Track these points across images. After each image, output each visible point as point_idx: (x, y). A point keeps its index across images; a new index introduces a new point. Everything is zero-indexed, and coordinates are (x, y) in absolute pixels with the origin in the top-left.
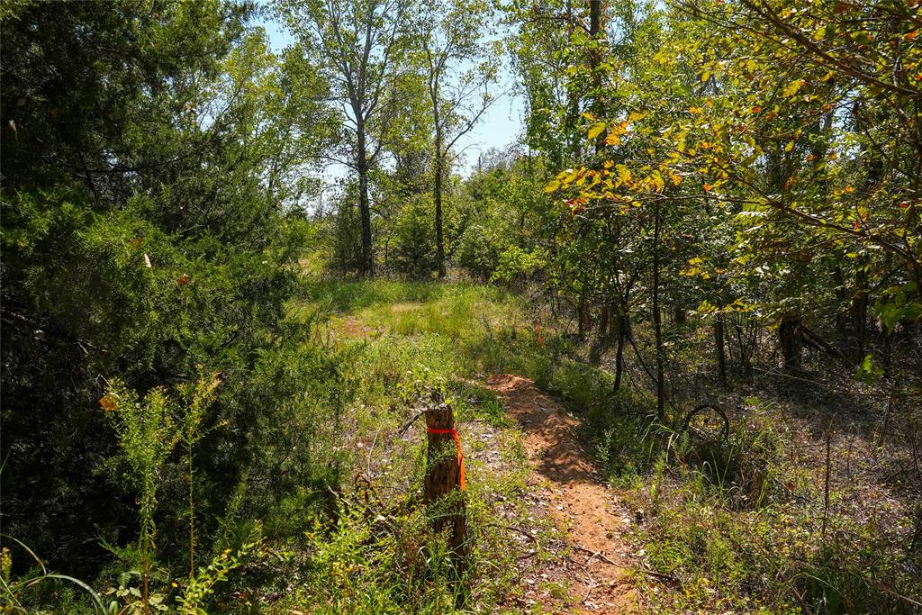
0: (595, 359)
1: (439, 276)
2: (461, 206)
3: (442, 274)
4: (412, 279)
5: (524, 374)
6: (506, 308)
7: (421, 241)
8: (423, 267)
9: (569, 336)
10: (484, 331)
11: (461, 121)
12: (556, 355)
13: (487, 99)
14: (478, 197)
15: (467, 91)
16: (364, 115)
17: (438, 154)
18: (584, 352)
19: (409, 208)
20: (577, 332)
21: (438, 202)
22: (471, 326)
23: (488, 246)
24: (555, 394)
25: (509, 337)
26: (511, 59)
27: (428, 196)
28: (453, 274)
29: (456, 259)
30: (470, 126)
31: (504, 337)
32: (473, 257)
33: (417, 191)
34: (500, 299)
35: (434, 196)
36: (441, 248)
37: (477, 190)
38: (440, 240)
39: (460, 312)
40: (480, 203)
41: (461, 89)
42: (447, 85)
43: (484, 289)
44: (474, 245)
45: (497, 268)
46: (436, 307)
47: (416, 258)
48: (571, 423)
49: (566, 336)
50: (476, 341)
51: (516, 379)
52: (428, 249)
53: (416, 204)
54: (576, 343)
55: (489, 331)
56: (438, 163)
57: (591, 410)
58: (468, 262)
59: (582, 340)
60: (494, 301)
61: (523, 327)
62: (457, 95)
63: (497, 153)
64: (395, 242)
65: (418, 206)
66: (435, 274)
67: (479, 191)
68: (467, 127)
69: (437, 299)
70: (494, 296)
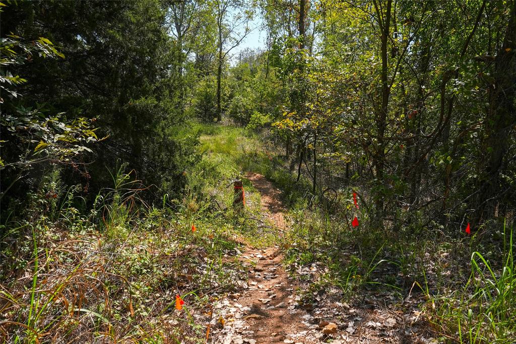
0: (292, 168)
1: (218, 120)
2: (230, 84)
3: (219, 119)
4: (204, 121)
5: (261, 174)
6: (252, 141)
7: (209, 102)
8: (210, 115)
9: (281, 157)
10: (242, 152)
11: (233, 40)
12: (274, 165)
13: (247, 30)
14: (239, 79)
15: (237, 24)
16: (182, 33)
17: (220, 57)
18: (287, 165)
19: (202, 83)
20: (285, 155)
21: (219, 82)
22: (236, 149)
23: (244, 107)
24: (273, 181)
25: (254, 155)
26: (261, 11)
27: (214, 78)
28: (225, 119)
29: (228, 113)
30: (238, 44)
31: (251, 155)
32: (236, 113)
33: (207, 74)
34: (250, 136)
35: (217, 79)
36: (219, 106)
37: (238, 74)
38: (219, 102)
39: (230, 142)
40: (241, 82)
41: (234, 22)
42: (227, 20)
43: (241, 130)
44: (237, 106)
45: (250, 122)
46: (218, 137)
47: (206, 110)
48: (278, 192)
49: (280, 156)
50: (238, 157)
51: (257, 175)
52: (213, 106)
53: (207, 81)
54: (284, 160)
55: (244, 152)
56: (220, 61)
57: (286, 188)
58: (234, 115)
59: (287, 158)
60: (246, 136)
61: (261, 151)
62: (232, 25)
63: (250, 51)
64: (195, 101)
65: (208, 83)
66: (216, 119)
67: (240, 76)
68: (236, 44)
69: (218, 134)
70: (246, 134)
